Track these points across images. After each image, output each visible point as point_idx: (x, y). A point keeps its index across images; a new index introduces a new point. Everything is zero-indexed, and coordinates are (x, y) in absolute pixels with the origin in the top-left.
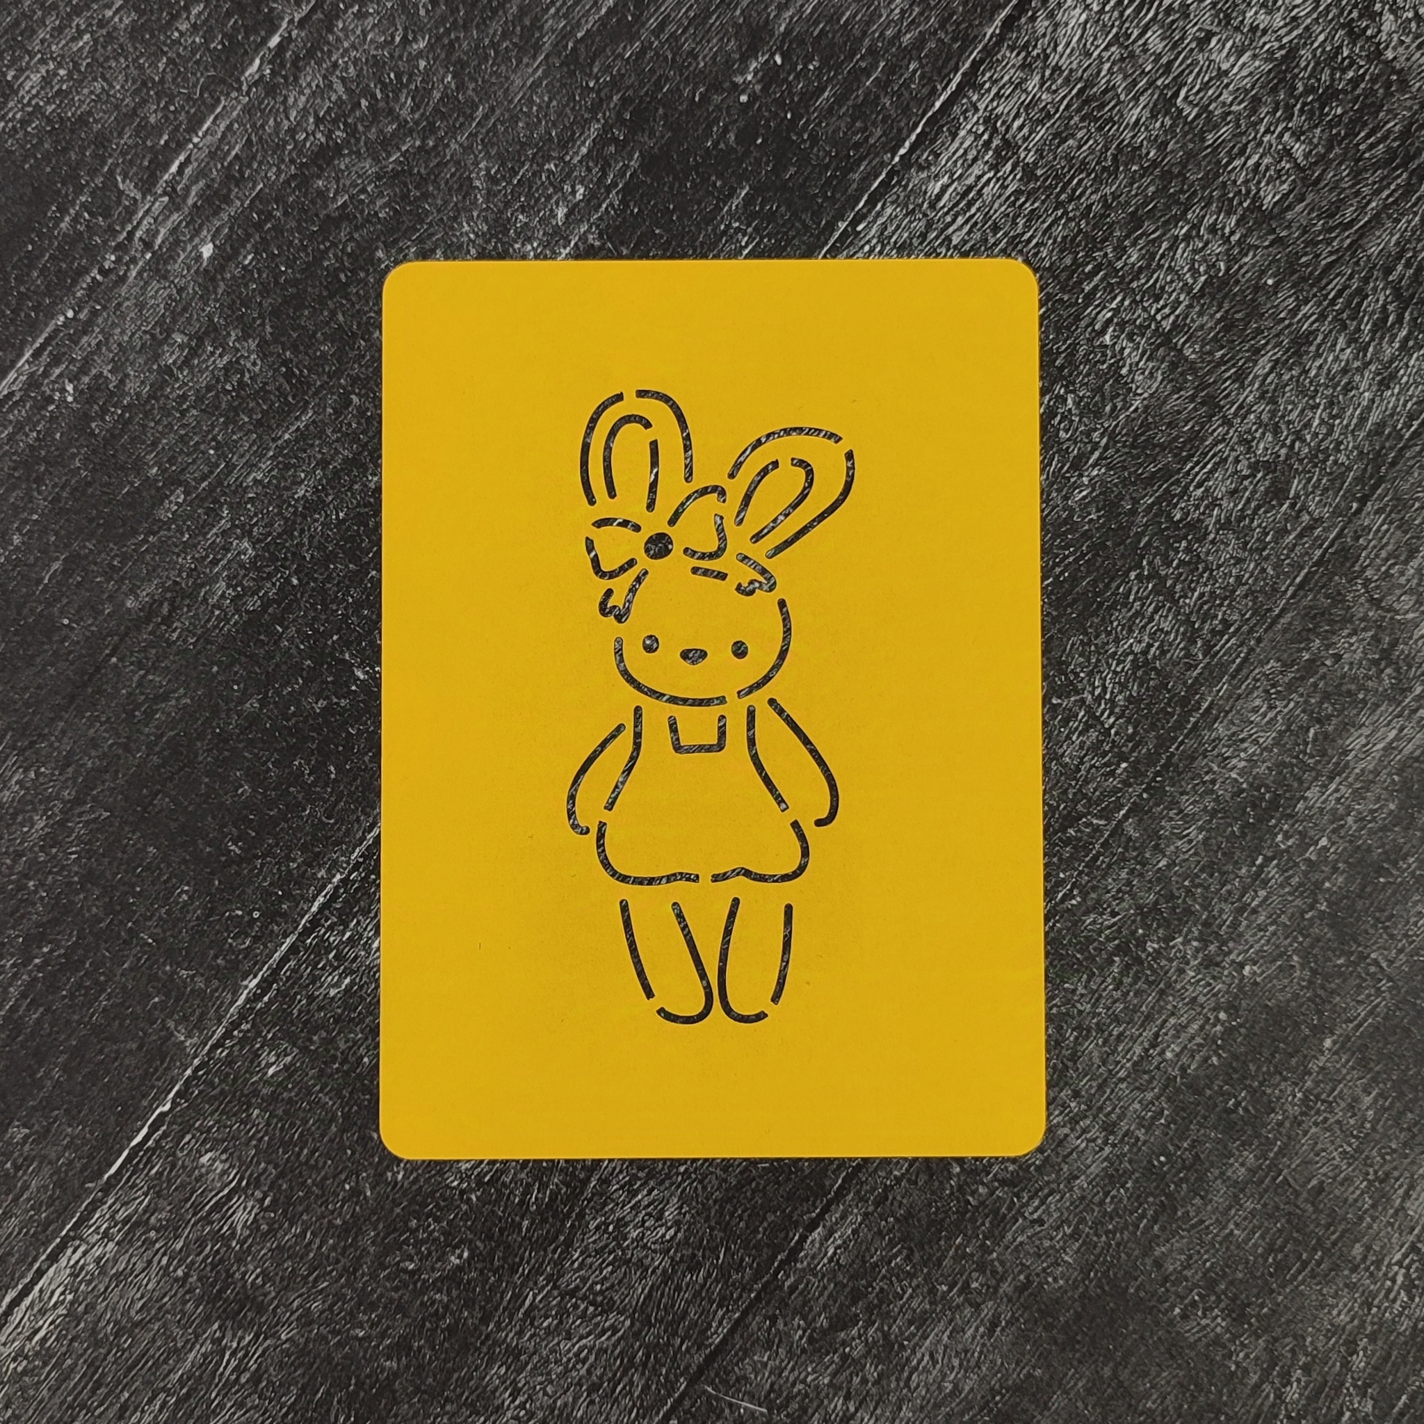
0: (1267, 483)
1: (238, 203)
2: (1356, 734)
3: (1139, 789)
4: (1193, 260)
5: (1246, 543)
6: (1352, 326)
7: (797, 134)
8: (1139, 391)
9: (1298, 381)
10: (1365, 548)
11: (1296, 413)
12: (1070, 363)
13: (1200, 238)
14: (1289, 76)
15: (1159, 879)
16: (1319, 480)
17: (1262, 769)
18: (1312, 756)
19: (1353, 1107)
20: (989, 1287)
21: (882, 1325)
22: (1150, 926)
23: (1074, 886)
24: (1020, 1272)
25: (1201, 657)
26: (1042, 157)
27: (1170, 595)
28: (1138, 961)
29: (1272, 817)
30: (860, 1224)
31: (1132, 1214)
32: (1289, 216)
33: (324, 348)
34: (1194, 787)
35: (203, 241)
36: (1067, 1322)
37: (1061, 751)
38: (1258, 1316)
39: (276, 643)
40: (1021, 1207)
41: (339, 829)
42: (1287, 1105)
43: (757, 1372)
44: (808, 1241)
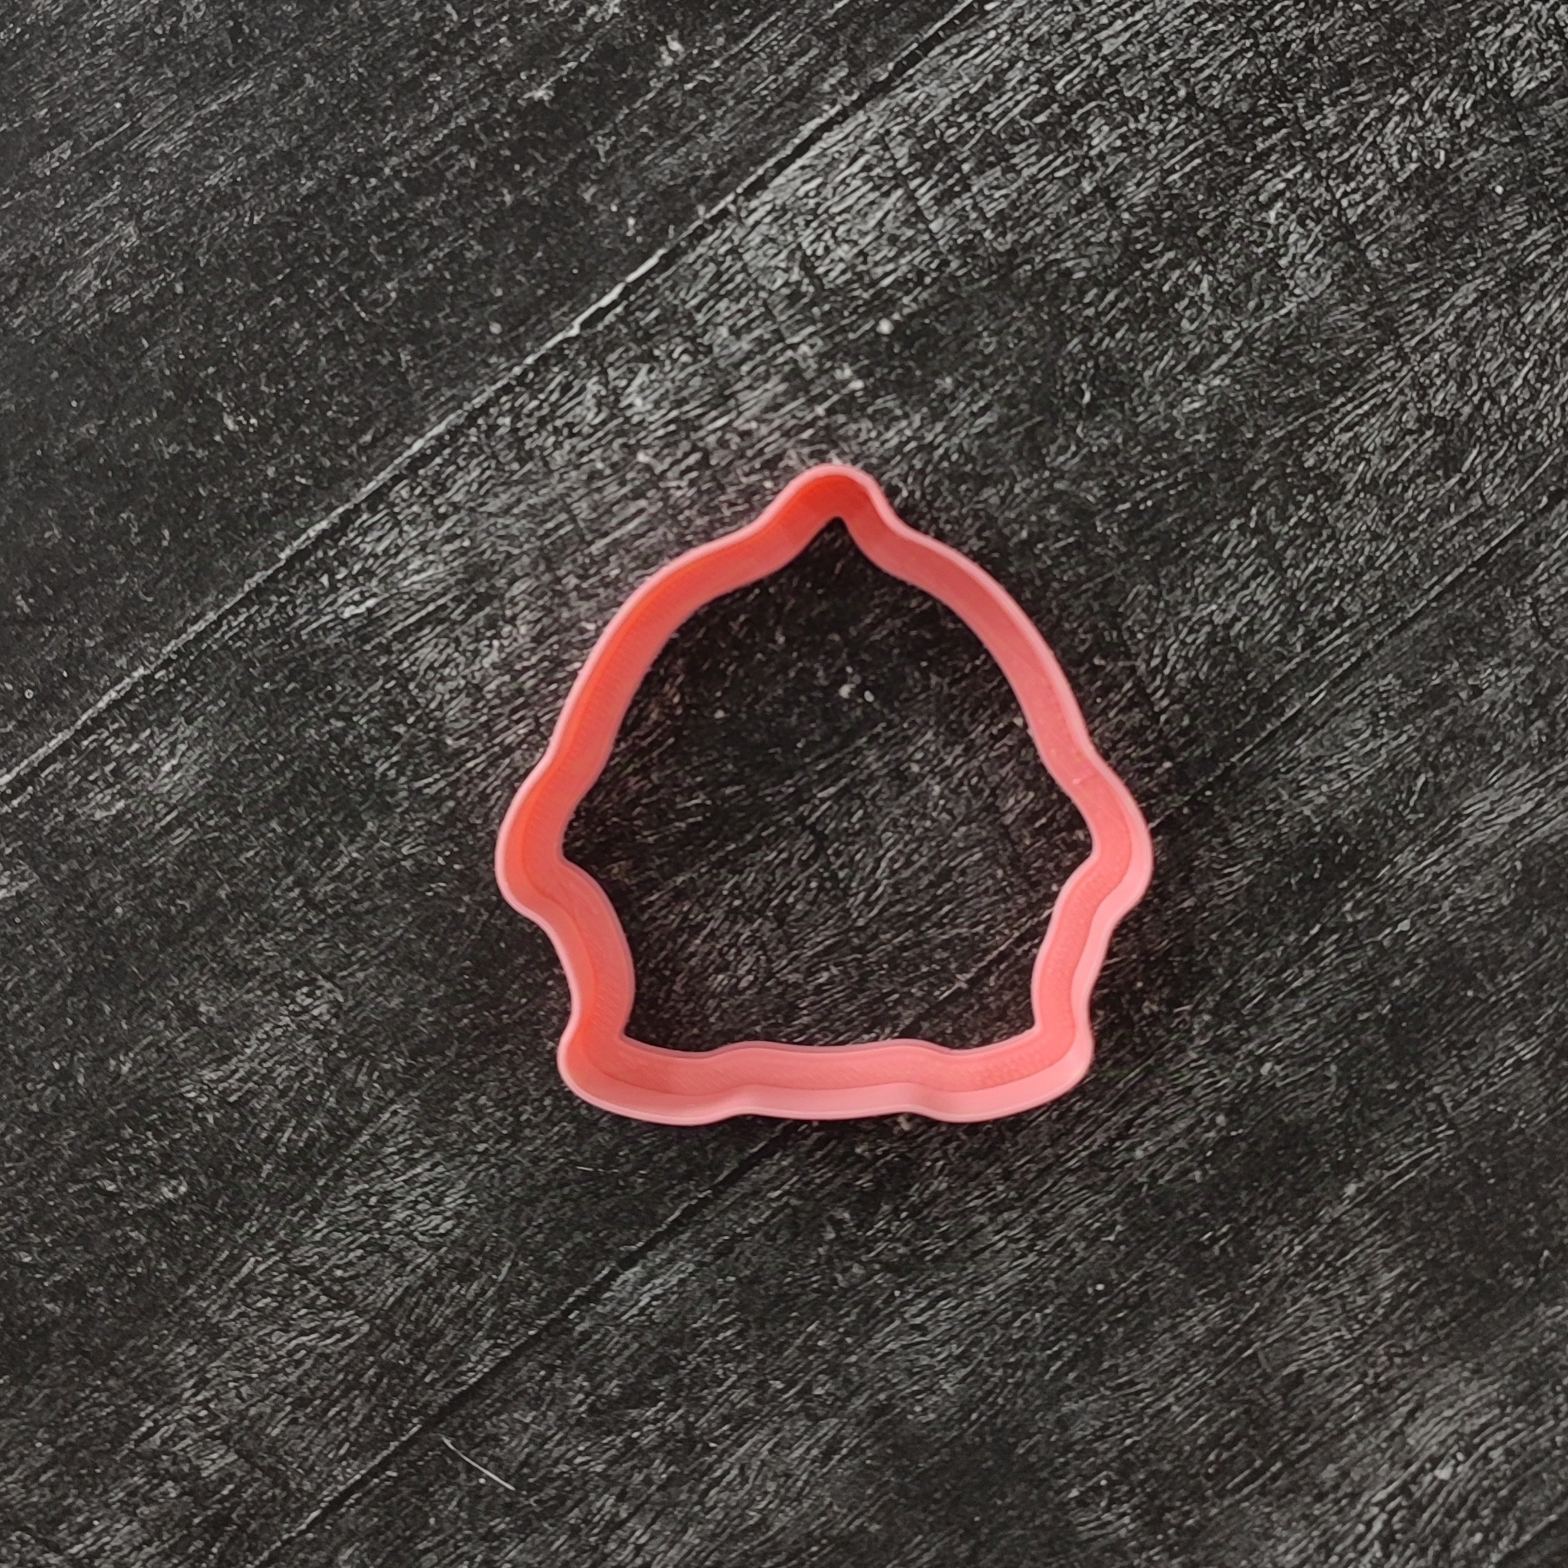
0: (1436, 446)
2: (1479, 796)
3: (1179, 800)
4: (1406, 140)
5: (1391, 517)
8: (1297, 291)
9: (1506, 324)
10: (1546, 558)
11: (1495, 364)
12: (1217, 236)
13: (1422, 114)
15: (1178, 923)
16: (1505, 456)
17: (1344, 812)
18: (1414, 811)
19: (1365, 1282)
20: (837, 1399)
21: (688, 1412)
22: (1153, 981)
24: (882, 1389)
25: (1299, 648)
27: (1277, 560)
29: (1345, 878)
30: (691, 1274)
31: (1043, 1350)
32: (1543, 111)
34: (1251, 815)
36: (926, 1471)
38: (1179, 1527)
39: (137, 360)
40: (903, 1304)
41: (157, 611)
42: (1279, 1259)
43: (513, 1433)
44: (619, 1280)
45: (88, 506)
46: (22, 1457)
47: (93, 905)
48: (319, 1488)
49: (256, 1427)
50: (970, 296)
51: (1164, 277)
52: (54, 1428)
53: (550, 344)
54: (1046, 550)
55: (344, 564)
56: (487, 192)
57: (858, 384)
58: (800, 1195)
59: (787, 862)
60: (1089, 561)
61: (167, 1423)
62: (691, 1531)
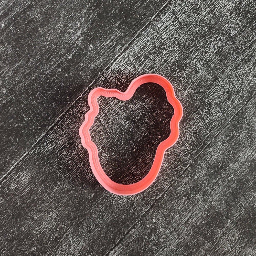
0: (227, 96)
1: (10, 16)
2: (242, 153)
4: (215, 46)
6: (248, 63)
7: (131, 11)
8: (200, 73)
9: (235, 74)
10: (247, 112)
11: (234, 81)
12: (185, 66)
13: (217, 41)
14: (239, 8)
16: (238, 96)
17: (220, 159)
18: (231, 157)
22: (192, 191)
23: (176, 181)
26: (184, 21)
27: (203, 118)
32: (237, 38)
33: (26, 48)
35: (2, 23)
53: (77, 99)
54: (164, 122)
55: (48, 140)
56: (63, 75)
58: (138, 235)
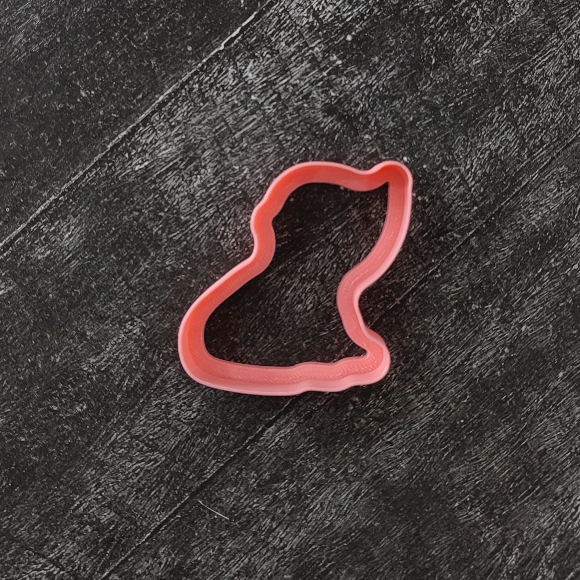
3: (481, 222)
5: (560, 102)
15: (484, 271)
19: (569, 412)
20: (358, 474)
21: (298, 483)
24: (376, 469)
25: (526, 157)
28: (466, 313)
29: (550, 249)
30: (296, 427)
31: (441, 448)
34: (511, 226)
36: (396, 500)
37: (443, 195)
38: (500, 515)
39: (43, 71)
40: (383, 434)
41: (58, 173)
42: (534, 404)
43: (227, 497)
44: (266, 432)
45: (26, 131)
46: (27, 519)
47: (40, 294)
48: (149, 524)
49: (122, 501)
50: (383, 23)
51: (462, 10)
52: (39, 507)
57: (339, 62)
59: (323, 257)
60: (439, 128)
61: (85, 502)
62: (302, 531)
